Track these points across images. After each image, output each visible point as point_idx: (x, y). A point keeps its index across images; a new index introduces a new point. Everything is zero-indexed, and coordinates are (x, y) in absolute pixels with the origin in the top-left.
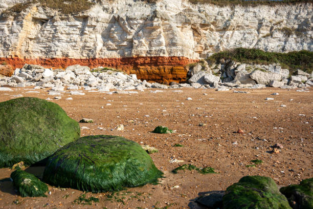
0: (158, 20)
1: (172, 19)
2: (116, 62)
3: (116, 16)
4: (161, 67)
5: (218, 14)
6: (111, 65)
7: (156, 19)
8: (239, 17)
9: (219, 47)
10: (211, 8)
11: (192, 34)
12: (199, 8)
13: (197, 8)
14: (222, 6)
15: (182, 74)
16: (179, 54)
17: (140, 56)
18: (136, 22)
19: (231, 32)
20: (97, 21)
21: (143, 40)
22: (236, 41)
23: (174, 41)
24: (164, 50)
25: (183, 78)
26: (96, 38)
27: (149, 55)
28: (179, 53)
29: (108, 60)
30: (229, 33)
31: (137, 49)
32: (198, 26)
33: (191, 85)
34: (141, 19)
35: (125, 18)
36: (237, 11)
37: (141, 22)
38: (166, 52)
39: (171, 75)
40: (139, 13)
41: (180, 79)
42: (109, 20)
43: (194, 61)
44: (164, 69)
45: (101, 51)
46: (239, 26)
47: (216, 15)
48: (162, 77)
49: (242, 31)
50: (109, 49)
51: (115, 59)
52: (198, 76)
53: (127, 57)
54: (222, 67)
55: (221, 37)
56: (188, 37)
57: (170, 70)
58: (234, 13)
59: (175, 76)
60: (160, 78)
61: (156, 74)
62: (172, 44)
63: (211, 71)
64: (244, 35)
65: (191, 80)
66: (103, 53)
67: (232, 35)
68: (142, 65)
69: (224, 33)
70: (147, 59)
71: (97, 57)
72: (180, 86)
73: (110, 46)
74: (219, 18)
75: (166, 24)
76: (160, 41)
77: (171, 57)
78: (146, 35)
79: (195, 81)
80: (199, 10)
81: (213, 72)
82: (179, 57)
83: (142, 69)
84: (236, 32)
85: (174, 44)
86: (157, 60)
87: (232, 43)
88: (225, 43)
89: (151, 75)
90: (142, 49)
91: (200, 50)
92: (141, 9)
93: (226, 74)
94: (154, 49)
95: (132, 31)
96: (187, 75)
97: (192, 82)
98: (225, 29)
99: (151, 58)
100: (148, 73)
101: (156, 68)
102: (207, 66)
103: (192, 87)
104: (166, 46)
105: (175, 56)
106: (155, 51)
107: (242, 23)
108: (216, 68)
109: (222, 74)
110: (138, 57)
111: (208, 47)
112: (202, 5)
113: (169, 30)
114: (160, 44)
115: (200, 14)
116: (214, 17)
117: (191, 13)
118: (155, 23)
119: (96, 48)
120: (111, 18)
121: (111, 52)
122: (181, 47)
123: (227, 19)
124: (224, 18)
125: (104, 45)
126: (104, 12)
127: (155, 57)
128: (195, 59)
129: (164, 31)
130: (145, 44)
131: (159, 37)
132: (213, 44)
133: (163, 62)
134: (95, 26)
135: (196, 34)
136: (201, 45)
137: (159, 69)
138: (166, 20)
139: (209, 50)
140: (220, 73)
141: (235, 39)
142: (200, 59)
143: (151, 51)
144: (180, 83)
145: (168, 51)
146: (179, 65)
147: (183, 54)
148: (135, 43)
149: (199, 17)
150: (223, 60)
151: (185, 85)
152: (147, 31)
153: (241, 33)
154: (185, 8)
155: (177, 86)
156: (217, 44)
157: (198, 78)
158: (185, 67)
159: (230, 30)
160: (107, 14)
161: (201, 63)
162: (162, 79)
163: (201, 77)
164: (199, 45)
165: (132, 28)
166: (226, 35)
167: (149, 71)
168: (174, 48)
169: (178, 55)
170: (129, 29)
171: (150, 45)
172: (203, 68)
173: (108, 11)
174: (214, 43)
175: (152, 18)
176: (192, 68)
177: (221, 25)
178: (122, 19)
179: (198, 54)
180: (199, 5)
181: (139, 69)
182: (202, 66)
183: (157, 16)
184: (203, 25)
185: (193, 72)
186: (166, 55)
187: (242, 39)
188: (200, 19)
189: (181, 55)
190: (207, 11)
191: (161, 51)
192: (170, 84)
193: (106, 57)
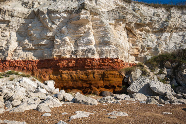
0: (86, 13)
1: (104, 15)
2: (32, 65)
3: (36, 10)
4: (90, 71)
5: (154, 15)
6: (25, 68)
7: (83, 11)
8: (177, 19)
9: (158, 49)
10: (146, 8)
11: (126, 35)
12: (133, 7)
13: (131, 7)
14: (156, 7)
15: (117, 81)
16: (112, 55)
17: (62, 57)
18: (58, 15)
19: (169, 34)
20: (12, 16)
21: (67, 39)
22: (176, 43)
23: (106, 39)
24: (93, 50)
25: (118, 86)
26: (10, 36)
27: (74, 57)
28: (113, 53)
29: (22, 63)
30: (167, 34)
31: (58, 48)
32: (133, 25)
33: (132, 97)
34: (65, 12)
35: (45, 12)
36: (173, 13)
37: (65, 15)
38: (96, 52)
39: (102, 82)
40: (64, 7)
41: (114, 87)
42: (28, 15)
43: (130, 65)
44: (94, 74)
45: (15, 51)
46: (176, 28)
47: (152, 16)
48: (91, 84)
49: (181, 33)
50: (25, 49)
51: (32, 61)
52: (140, 83)
53: (47, 58)
54: (168, 72)
55: (158, 39)
56: (122, 38)
57: (100, 76)
58: (170, 15)
59: (107, 84)
60: (88, 86)
61: (83, 81)
62: (104, 42)
63: (156, 77)
64: (183, 38)
65: (131, 89)
66: (17, 54)
67: (170, 37)
68: (65, 68)
69: (162, 35)
70: (71, 62)
71: (8, 58)
72: (116, 98)
73: (26, 46)
74: (156, 18)
75: (97, 19)
76: (88, 40)
77: (103, 59)
78: (71, 31)
79: (136, 91)
80: (133, 9)
81: (158, 78)
82: (112, 59)
83: (65, 74)
84: (175, 34)
85: (106, 43)
86: (84, 63)
87: (172, 46)
88: (164, 46)
89: (77, 81)
90: (66, 48)
91: (137, 53)
92: (66, 4)
93: (177, 81)
94: (80, 48)
95: (53, 26)
96: (123, 81)
97: (134, 93)
98: (162, 30)
99: (77, 60)
100: (73, 79)
101: (83, 73)
102: (148, 70)
103: (133, 100)
104: (96, 46)
105: (107, 58)
106: (82, 51)
107: (180, 25)
108: (161, 73)
109: (171, 81)
110: (61, 59)
111: (146, 50)
112: (136, 4)
113: (100, 27)
114: (89, 43)
115: (134, 13)
116: (150, 18)
117: (125, 11)
118: (82, 16)
119: (8, 47)
120: (29, 13)
121: (27, 53)
122: (114, 47)
123: (163, 20)
124: (161, 19)
125: (19, 45)
126: (23, 7)
127: (81, 59)
128: (130, 62)
129: (93, 29)
130: (70, 43)
131: (87, 33)
132: (150, 46)
133: (92, 65)
134: (10, 22)
135: (131, 35)
136: (137, 47)
137: (87, 74)
138: (96, 14)
139: (146, 53)
140: (167, 80)
141: (174, 41)
142: (137, 62)
143: (76, 51)
144: (115, 92)
145: (98, 52)
146: (113, 69)
147: (118, 55)
148: (57, 42)
149: (134, 16)
150: (168, 63)
151: (123, 96)
152: (73, 27)
153: (179, 35)
154: (117, 6)
155: (112, 98)
156: (154, 46)
157: (139, 87)
158: (120, 72)
159: (168, 31)
160: (25, 9)
161: (139, 67)
162: (90, 87)
163: (143, 84)
164: (135, 47)
165: (53, 23)
166: (164, 36)
167: (73, 77)
168: (106, 48)
169: (111, 57)
170: (50, 24)
171: (76, 44)
172: (144, 73)
173: (27, 6)
174: (152, 45)
175: (78, 9)
176: (129, 72)
177: (157, 26)
178: (43, 13)
179: (134, 58)
180: (133, 4)
181: (61, 74)
182: (141, 70)
183: (85, 7)
184: (139, 26)
185: (131, 78)
186: (96, 57)
187: (182, 42)
188: (134, 18)
189: (115, 56)
190: (142, 11)
191: (89, 51)
192: (101, 94)
193: (21, 59)
